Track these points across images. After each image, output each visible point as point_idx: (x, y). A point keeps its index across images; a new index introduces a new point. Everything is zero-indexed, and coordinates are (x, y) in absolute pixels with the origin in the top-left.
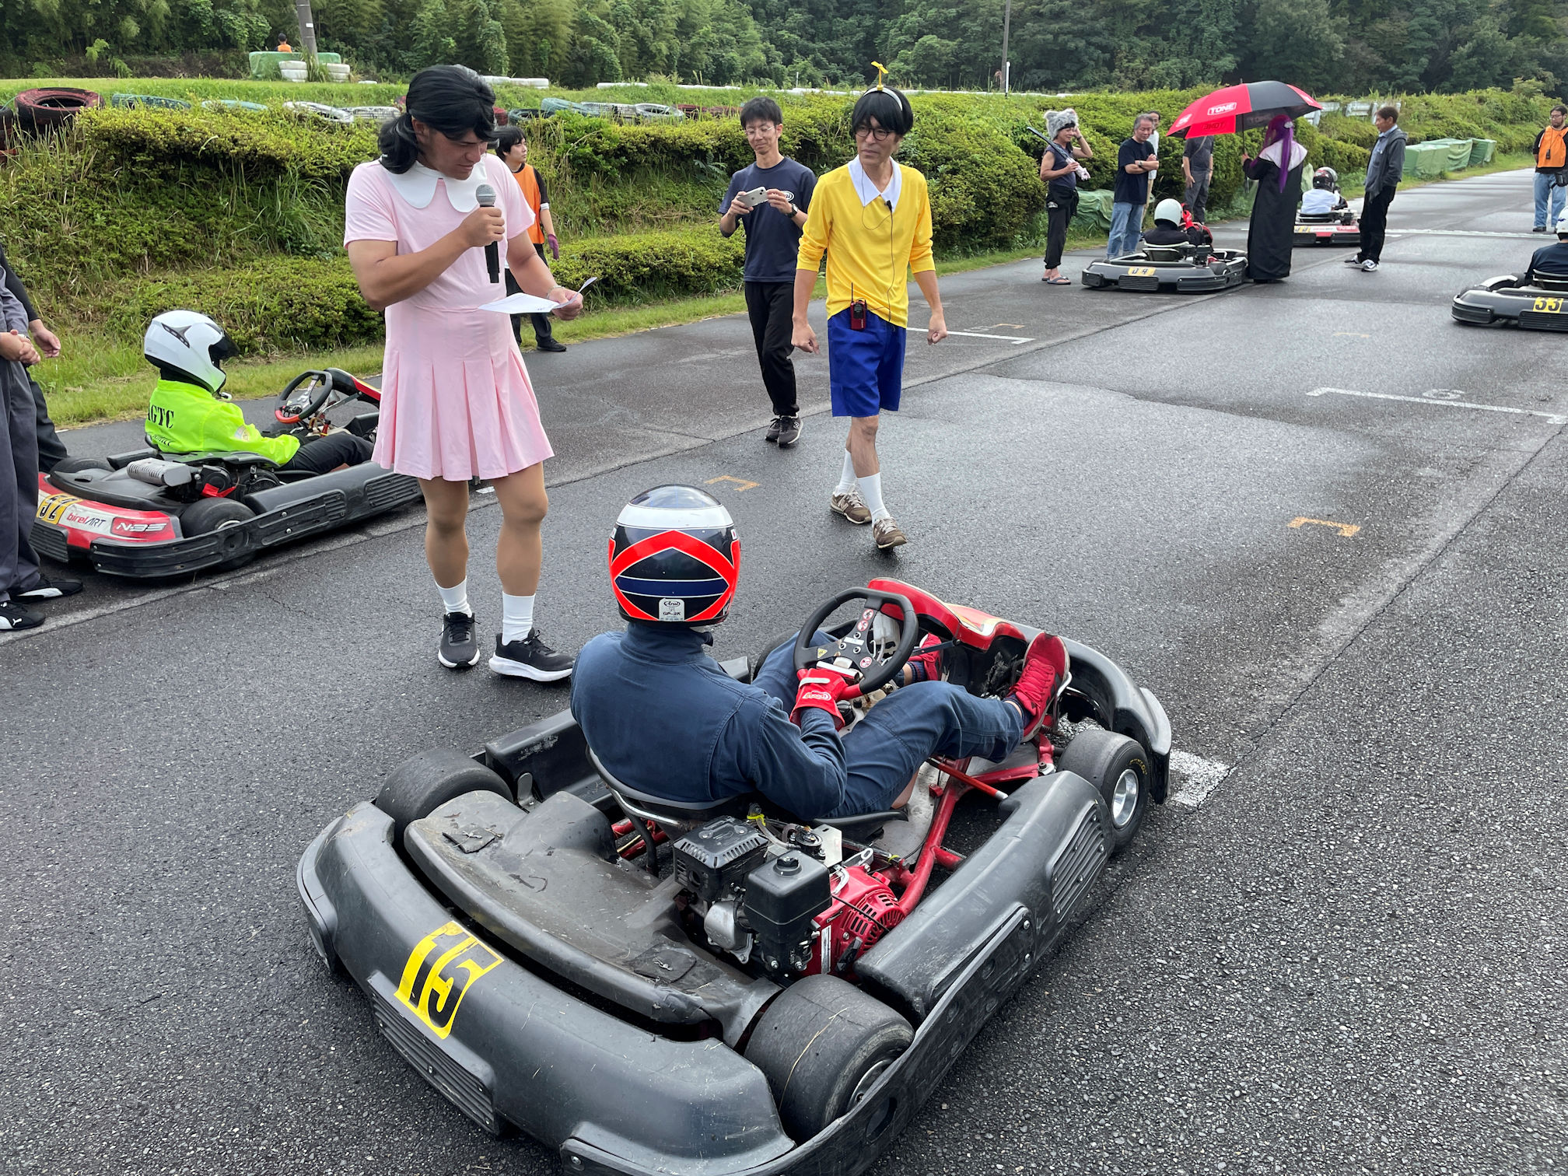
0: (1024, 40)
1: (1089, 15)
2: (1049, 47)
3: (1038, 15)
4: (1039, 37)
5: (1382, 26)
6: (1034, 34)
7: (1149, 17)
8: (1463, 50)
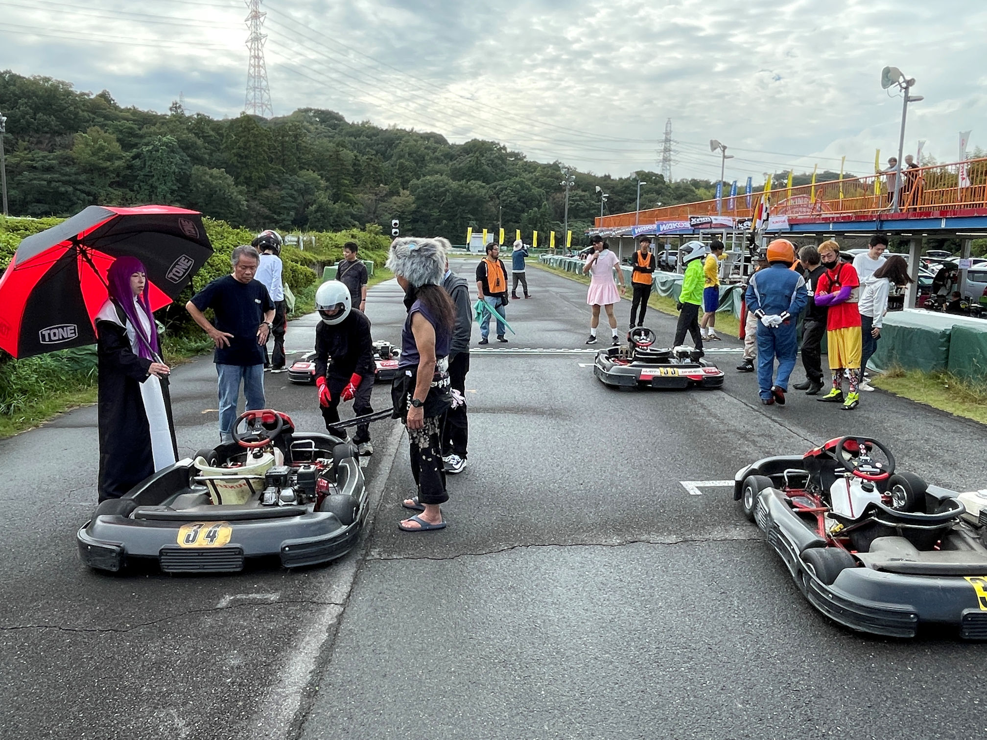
0: (24, 184)
1: (73, 171)
2: (45, 189)
3: (33, 168)
4: (35, 182)
5: (265, 193)
6: (31, 180)
7: (118, 176)
8: (313, 208)
